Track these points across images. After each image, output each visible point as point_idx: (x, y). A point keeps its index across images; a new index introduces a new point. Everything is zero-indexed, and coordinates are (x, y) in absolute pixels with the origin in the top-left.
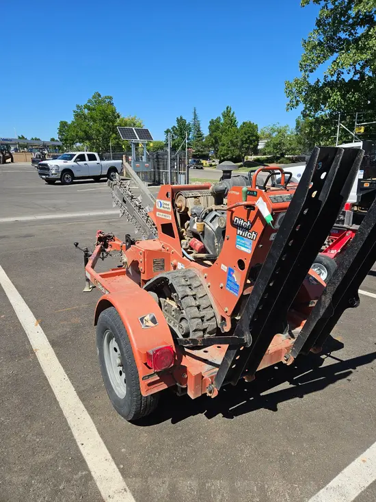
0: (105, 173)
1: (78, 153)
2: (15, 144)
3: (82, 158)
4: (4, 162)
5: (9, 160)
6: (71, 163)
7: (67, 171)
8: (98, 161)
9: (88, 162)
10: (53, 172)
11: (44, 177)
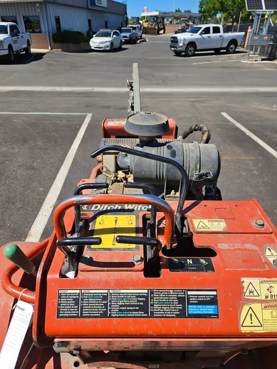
0: (225, 45)
1: (204, 26)
2: (172, 16)
3: (207, 31)
4: (158, 34)
5: (162, 32)
6: (197, 36)
7: (192, 44)
8: (222, 33)
9: (212, 35)
10: (181, 45)
11: (173, 49)
